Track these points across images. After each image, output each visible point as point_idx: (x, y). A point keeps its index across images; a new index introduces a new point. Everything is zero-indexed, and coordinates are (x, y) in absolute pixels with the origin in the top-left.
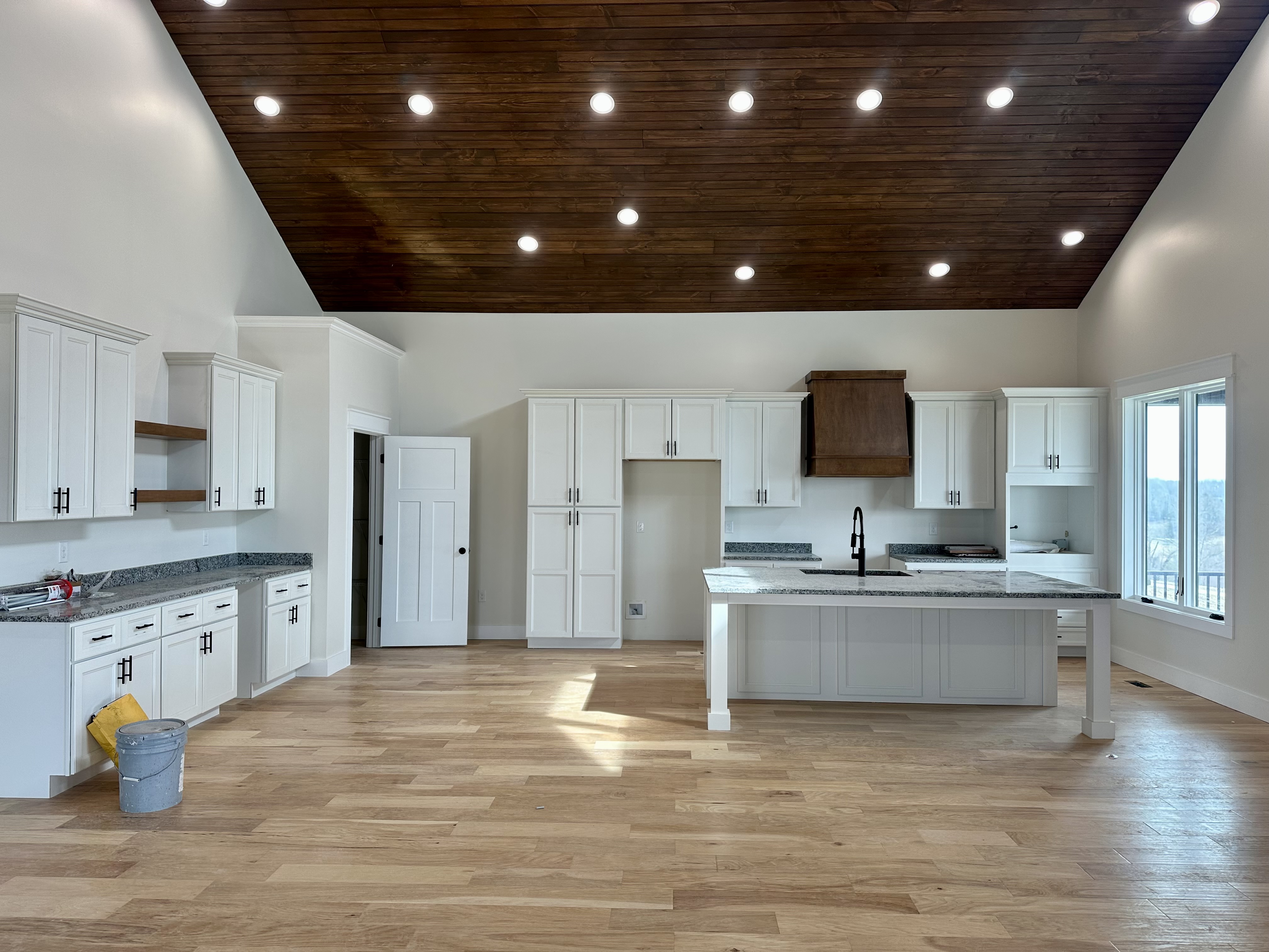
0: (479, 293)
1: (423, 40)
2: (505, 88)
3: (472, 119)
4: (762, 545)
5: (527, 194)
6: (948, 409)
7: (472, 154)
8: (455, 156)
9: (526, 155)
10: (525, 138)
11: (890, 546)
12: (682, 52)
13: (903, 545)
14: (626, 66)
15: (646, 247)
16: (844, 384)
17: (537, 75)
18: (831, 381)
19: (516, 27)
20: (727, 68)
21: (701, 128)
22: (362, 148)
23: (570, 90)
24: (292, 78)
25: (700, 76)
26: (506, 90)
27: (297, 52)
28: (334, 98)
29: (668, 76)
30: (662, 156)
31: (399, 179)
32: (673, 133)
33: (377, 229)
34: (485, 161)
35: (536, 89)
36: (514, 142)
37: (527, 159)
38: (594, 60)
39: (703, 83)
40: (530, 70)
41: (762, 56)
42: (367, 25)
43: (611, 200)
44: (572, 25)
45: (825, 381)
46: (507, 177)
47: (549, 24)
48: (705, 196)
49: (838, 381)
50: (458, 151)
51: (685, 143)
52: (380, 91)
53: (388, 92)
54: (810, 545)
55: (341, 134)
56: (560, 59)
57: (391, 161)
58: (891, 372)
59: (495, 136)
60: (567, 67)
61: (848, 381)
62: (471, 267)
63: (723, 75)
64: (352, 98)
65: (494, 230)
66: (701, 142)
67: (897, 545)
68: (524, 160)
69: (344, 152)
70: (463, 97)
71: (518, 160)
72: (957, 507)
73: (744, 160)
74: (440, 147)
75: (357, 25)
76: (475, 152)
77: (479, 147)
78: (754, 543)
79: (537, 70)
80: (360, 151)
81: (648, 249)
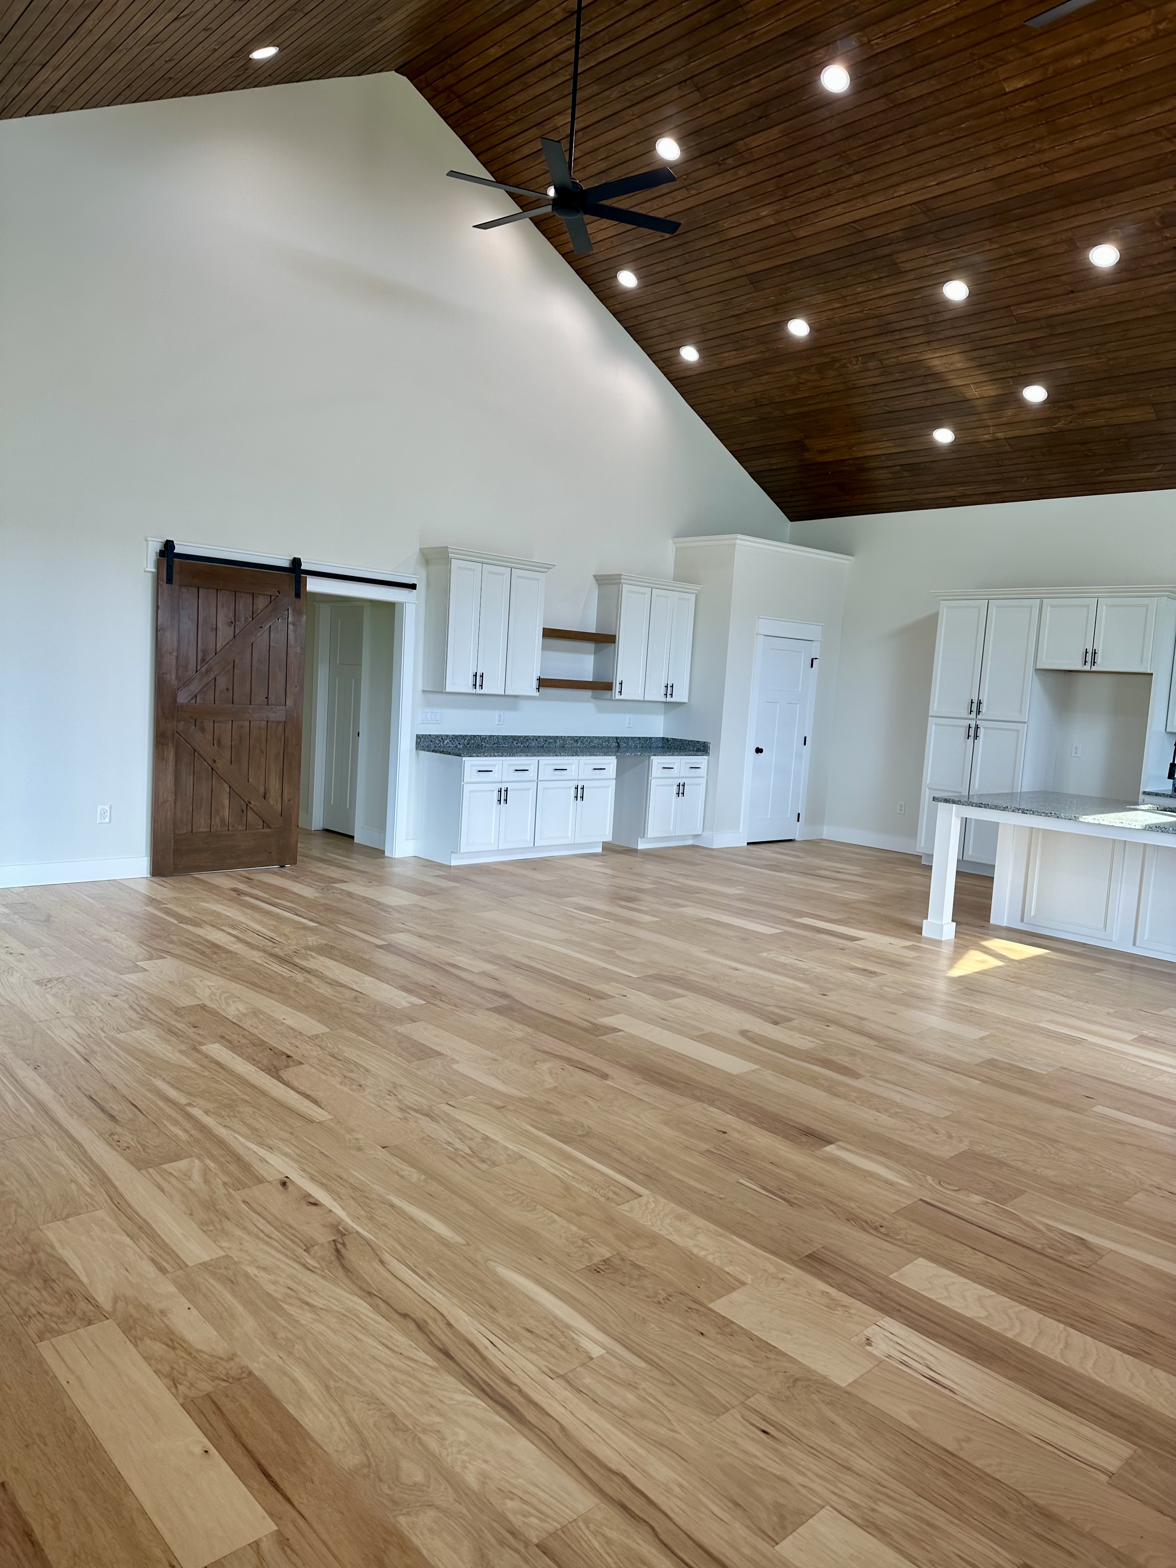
0: (916, 491)
1: (779, 274)
2: (861, 297)
3: (845, 331)
5: (921, 389)
7: (857, 361)
8: (845, 366)
9: (906, 353)
10: (898, 337)
12: (1015, 224)
14: (963, 251)
15: (1071, 422)
17: (884, 280)
19: (848, 243)
20: (1070, 226)
21: (1072, 292)
22: (768, 374)
23: (920, 285)
24: (698, 328)
25: (1045, 242)
26: (863, 299)
27: (693, 307)
28: (732, 336)
29: (1010, 250)
30: (1042, 327)
31: (807, 394)
32: (1041, 303)
33: (806, 442)
34: (871, 365)
35: (888, 291)
36: (890, 343)
37: (909, 356)
38: (930, 253)
39: (1052, 247)
40: (876, 277)
41: (1105, 205)
42: (733, 274)
43: (1009, 379)
44: (896, 229)
46: (897, 376)
47: (875, 233)
48: (1113, 359)
50: (845, 361)
51: (1061, 309)
52: (763, 323)
53: (769, 322)
55: (748, 365)
56: (898, 261)
57: (794, 380)
59: (869, 342)
60: (908, 266)
62: (900, 465)
63: (1069, 234)
64: (745, 333)
65: (907, 427)
66: (1079, 306)
68: (905, 357)
69: (755, 379)
70: (829, 313)
71: (900, 358)
73: (1141, 314)
74: (828, 360)
75: (727, 276)
76: (860, 359)
77: (861, 354)
79: (882, 275)
80: (767, 377)
81: (1074, 424)
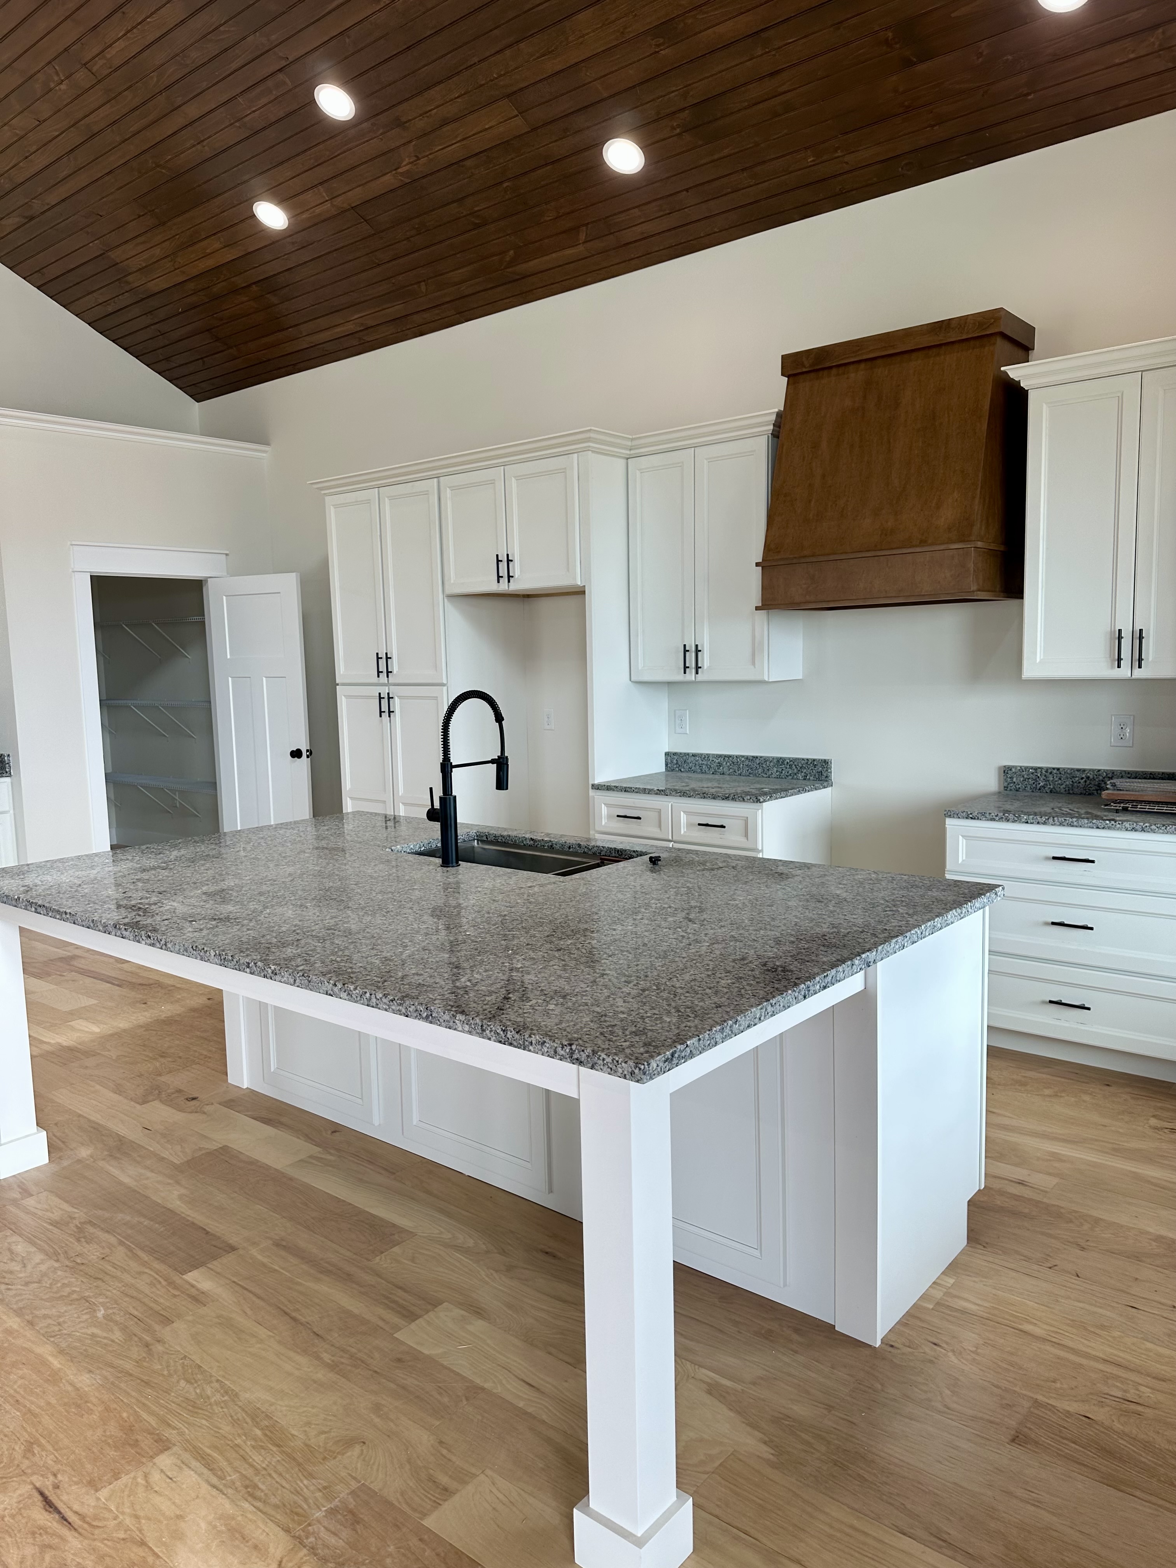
4: (735, 760)
6: (1121, 400)
9: (106, 41)
11: (1006, 771)
13: (1036, 769)
15: (418, 158)
16: (852, 375)
18: (826, 372)
31: (45, 158)
34: (80, 78)
37: (115, 49)
45: (813, 375)
49: (841, 370)
54: (826, 762)
58: (962, 322)
61: (862, 366)
67: (1023, 769)
68: (112, 51)
71: (108, 56)
72: (1138, 673)
76: (57, 66)
78: (720, 756)
81: (425, 161)
